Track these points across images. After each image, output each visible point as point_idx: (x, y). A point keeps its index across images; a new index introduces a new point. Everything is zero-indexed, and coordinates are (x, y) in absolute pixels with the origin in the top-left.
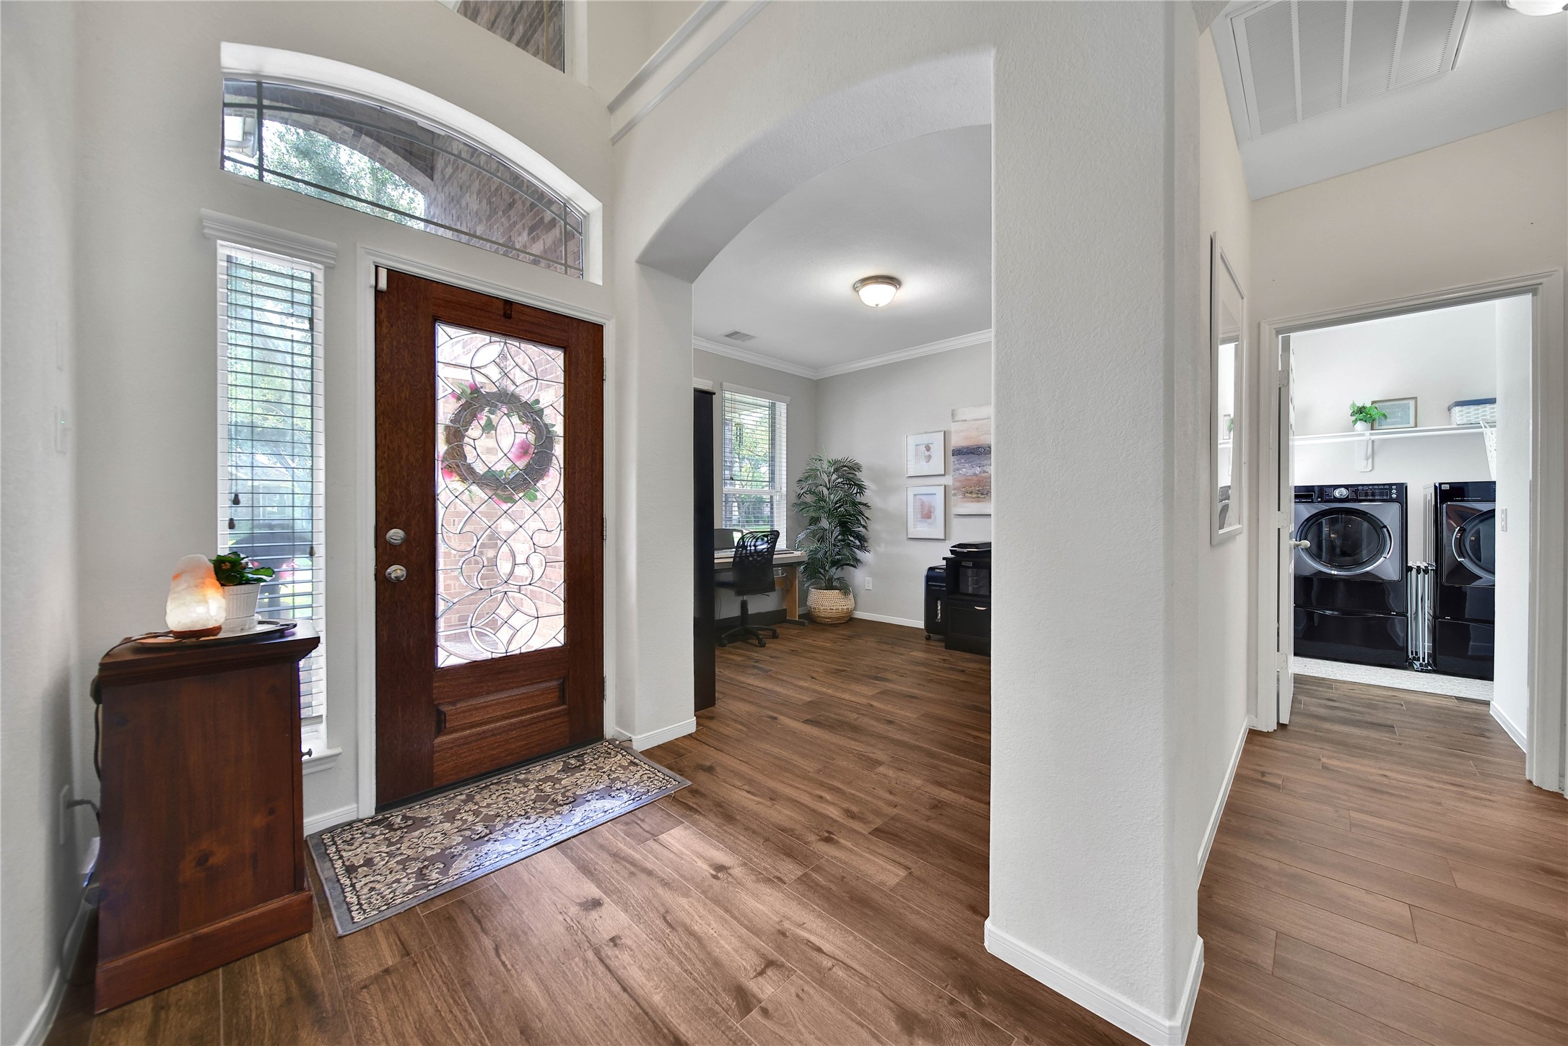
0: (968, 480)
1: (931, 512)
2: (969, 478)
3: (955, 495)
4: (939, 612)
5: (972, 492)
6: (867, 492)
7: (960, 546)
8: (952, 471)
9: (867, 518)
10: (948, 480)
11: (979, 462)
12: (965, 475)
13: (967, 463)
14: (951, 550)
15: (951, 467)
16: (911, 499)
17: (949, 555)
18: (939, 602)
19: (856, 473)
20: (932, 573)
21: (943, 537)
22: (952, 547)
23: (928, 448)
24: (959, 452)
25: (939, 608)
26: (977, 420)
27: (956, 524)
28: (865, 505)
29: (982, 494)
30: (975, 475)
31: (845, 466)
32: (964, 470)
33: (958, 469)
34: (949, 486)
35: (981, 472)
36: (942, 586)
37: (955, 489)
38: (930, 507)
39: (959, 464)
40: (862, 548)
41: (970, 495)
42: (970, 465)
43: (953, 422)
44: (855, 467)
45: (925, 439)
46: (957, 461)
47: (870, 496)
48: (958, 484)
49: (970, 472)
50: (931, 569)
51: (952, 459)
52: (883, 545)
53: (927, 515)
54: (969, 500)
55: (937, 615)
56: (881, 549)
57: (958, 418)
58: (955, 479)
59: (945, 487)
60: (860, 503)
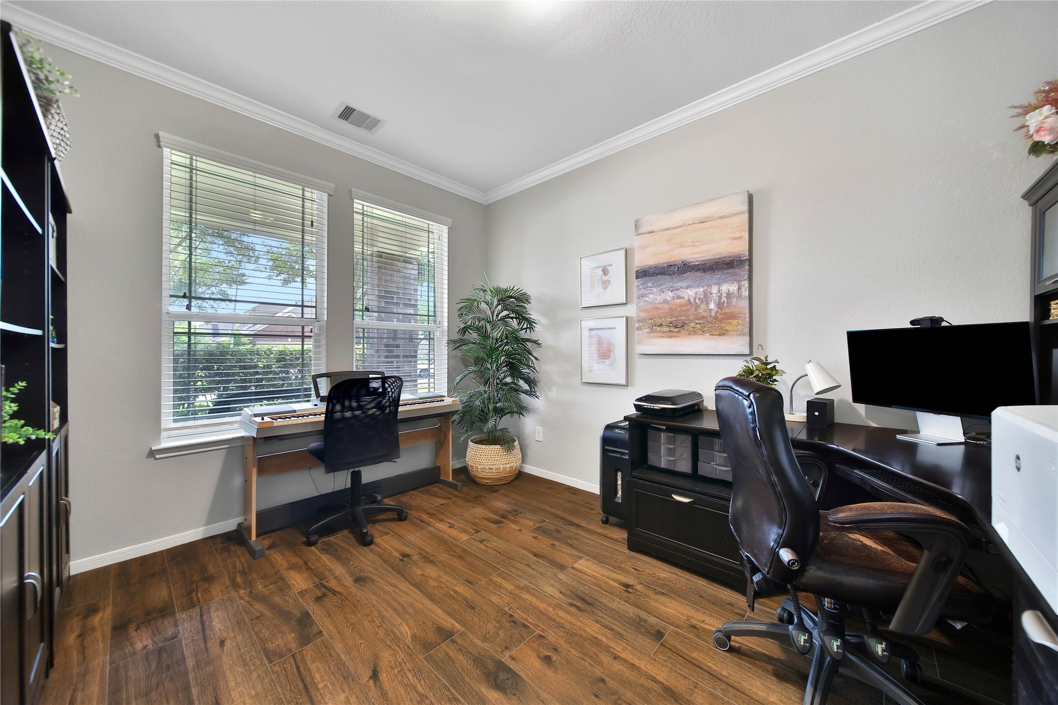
0: (656, 308)
1: (610, 351)
2: (659, 306)
3: (639, 329)
4: (619, 487)
5: (661, 325)
6: (537, 328)
7: (648, 398)
8: (635, 298)
9: (536, 359)
10: (631, 311)
11: (670, 284)
12: (652, 302)
13: (655, 287)
14: (635, 405)
15: (635, 293)
16: (585, 333)
17: (632, 411)
18: (619, 474)
19: (525, 305)
20: (610, 434)
21: (624, 382)
22: (638, 400)
23: (605, 272)
24: (644, 274)
25: (619, 482)
26: (668, 229)
27: (640, 364)
28: (536, 342)
29: (676, 327)
30: (666, 302)
31: (511, 297)
32: (651, 296)
33: (643, 296)
34: (631, 317)
35: (673, 298)
36: (623, 454)
37: (639, 321)
38: (610, 344)
39: (645, 289)
40: (531, 393)
41: (658, 329)
42: (659, 288)
43: (638, 235)
44: (523, 298)
45: (604, 260)
46: (642, 284)
47: (540, 332)
48: (643, 315)
49: (660, 298)
50: (609, 427)
51: (635, 283)
52: (554, 389)
53: (605, 353)
54: (660, 335)
55: (616, 493)
56: (553, 393)
57: (644, 229)
58: (640, 309)
59: (627, 319)
60: (529, 340)
